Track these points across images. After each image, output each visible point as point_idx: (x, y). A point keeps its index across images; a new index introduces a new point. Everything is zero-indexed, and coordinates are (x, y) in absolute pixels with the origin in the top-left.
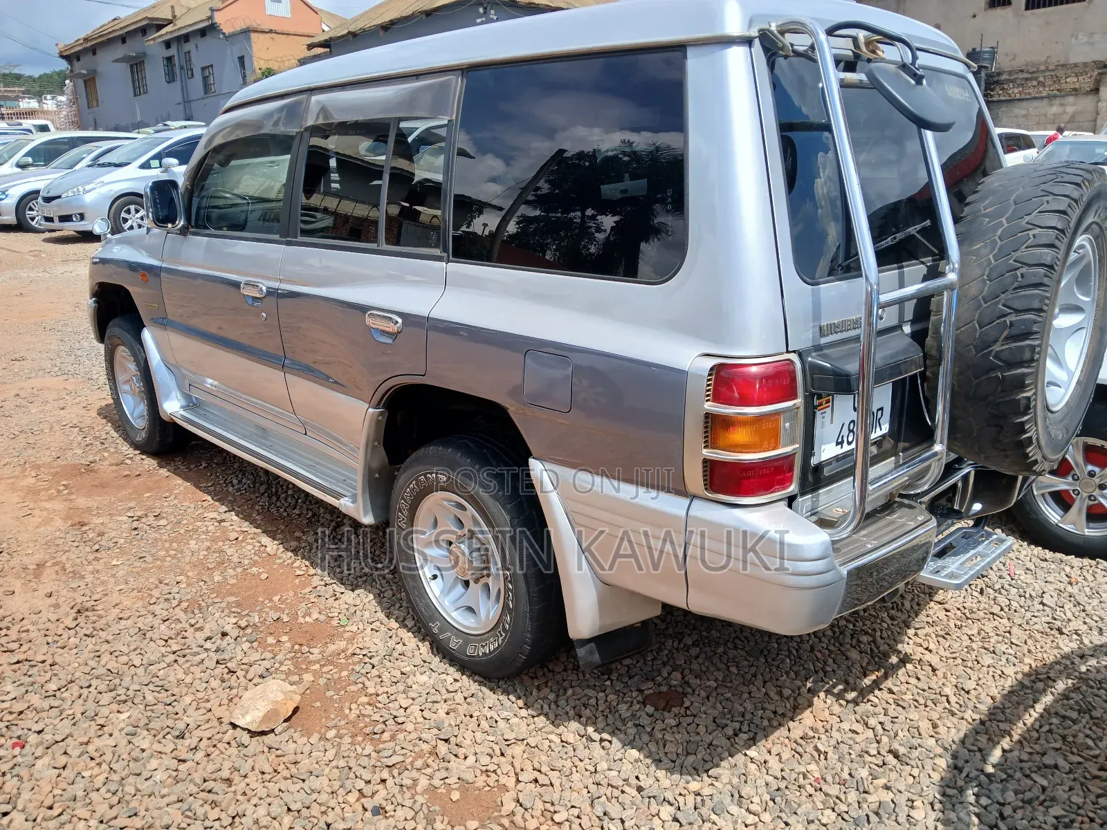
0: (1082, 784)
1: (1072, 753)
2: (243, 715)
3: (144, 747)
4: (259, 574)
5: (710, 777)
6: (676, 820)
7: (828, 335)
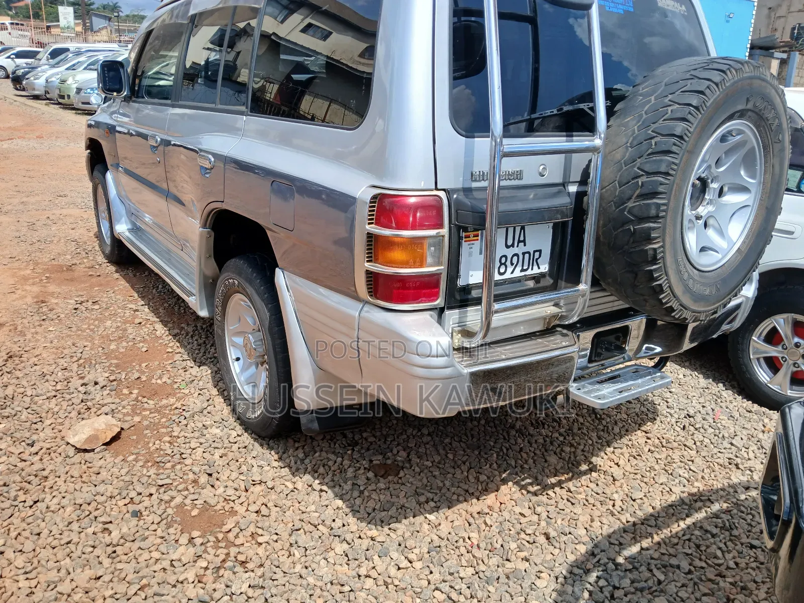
0: (695, 584)
2: (74, 436)
3: (2, 448)
4: (143, 347)
5: (390, 529)
6: (347, 555)
7: (480, 181)
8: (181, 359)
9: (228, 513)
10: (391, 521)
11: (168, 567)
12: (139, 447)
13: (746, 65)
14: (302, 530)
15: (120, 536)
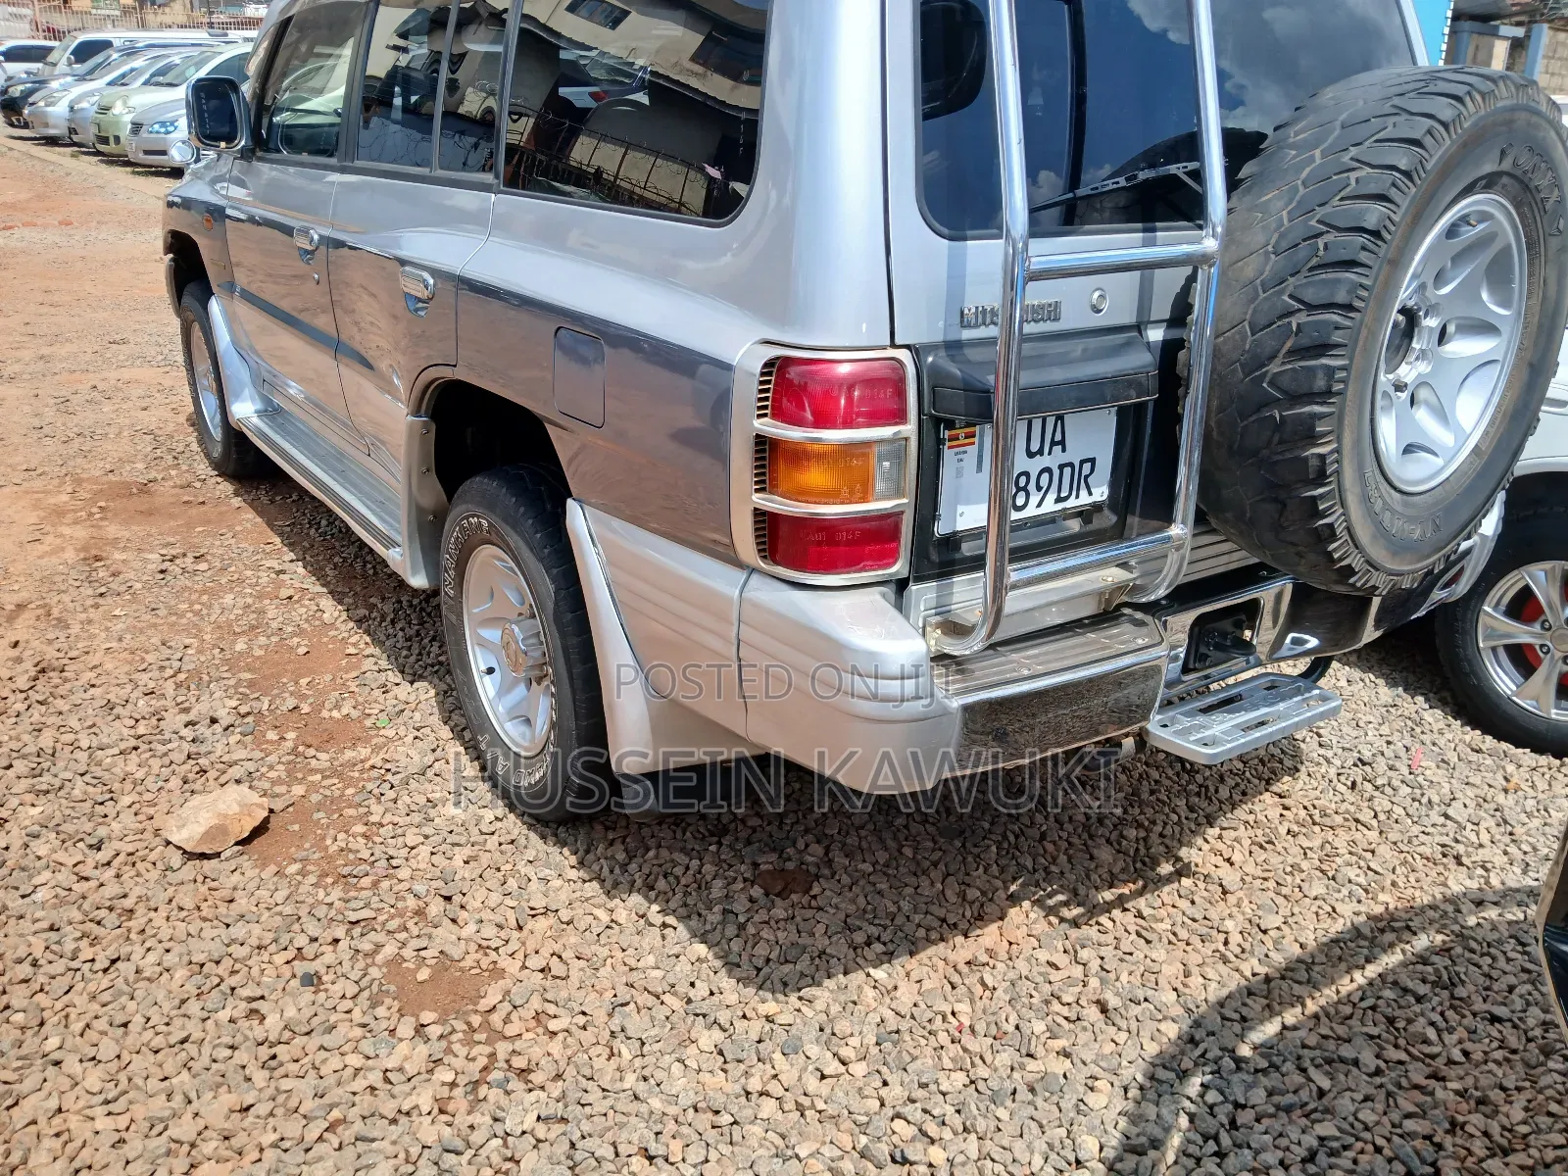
0: (1389, 1094)
1: (1396, 1046)
2: (180, 827)
3: (41, 854)
4: (299, 645)
5: (800, 998)
6: (721, 1053)
7: (976, 326)
8: (376, 668)
9: (486, 974)
10: (802, 983)
11: (379, 1084)
12: (307, 845)
13: (1501, 84)
14: (632, 1005)
15: (282, 1024)
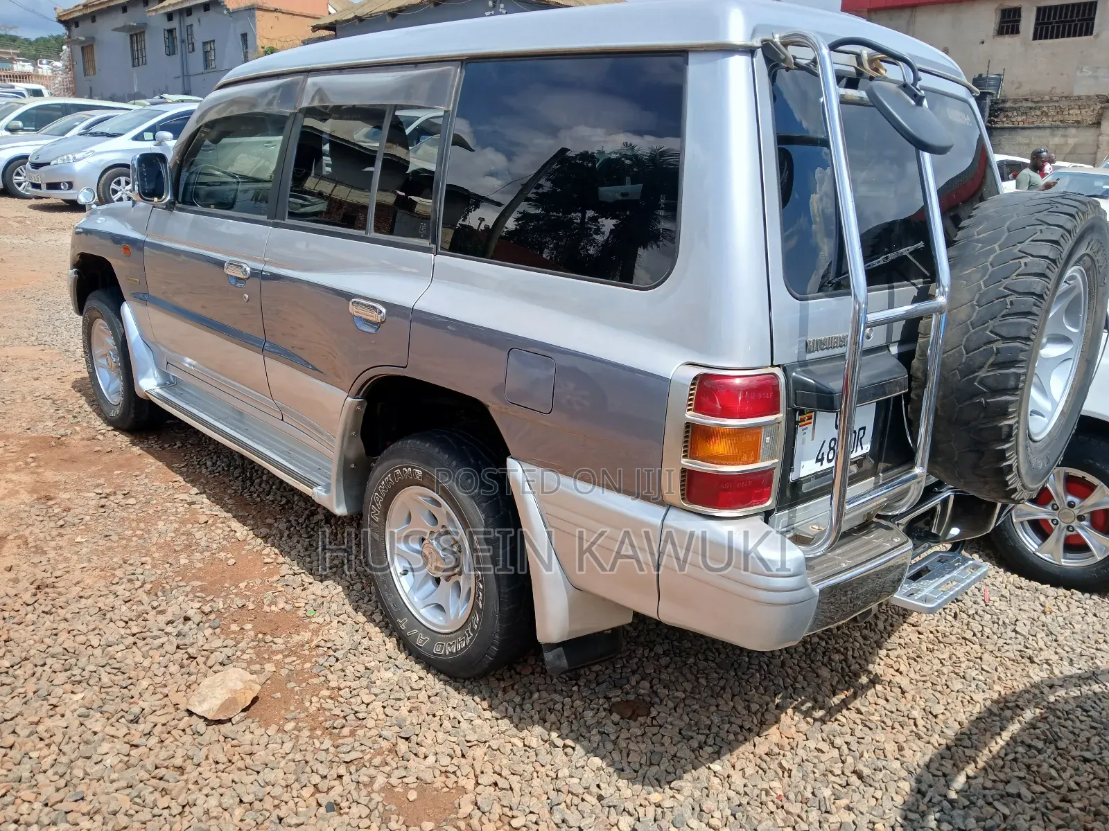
0: (1043, 814)
1: (1036, 782)
2: (200, 703)
3: (95, 730)
4: (227, 559)
5: (672, 789)
7: (815, 351)
8: (291, 572)
10: (669, 778)
12: (292, 708)
14: (563, 804)
